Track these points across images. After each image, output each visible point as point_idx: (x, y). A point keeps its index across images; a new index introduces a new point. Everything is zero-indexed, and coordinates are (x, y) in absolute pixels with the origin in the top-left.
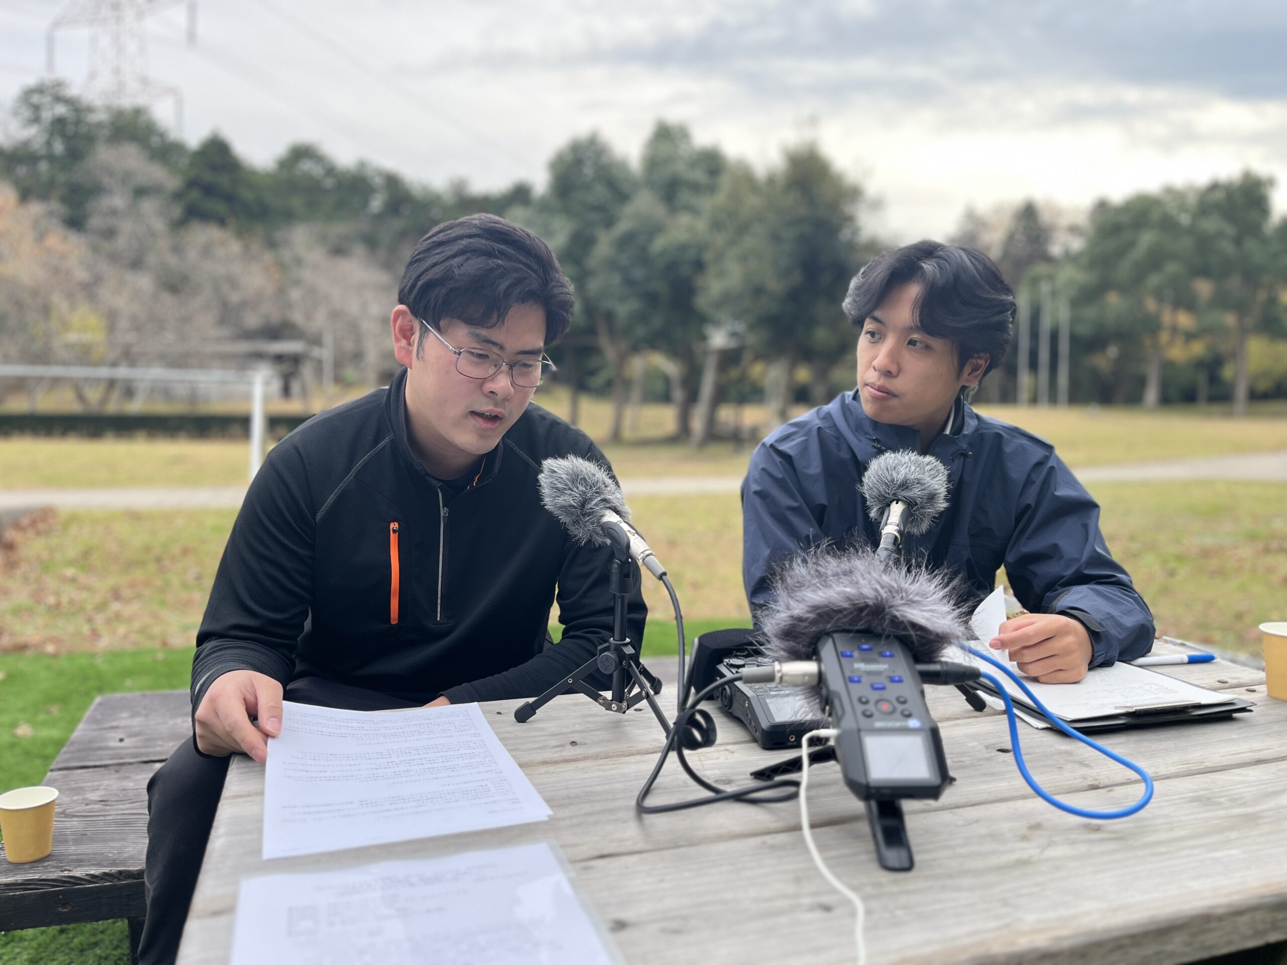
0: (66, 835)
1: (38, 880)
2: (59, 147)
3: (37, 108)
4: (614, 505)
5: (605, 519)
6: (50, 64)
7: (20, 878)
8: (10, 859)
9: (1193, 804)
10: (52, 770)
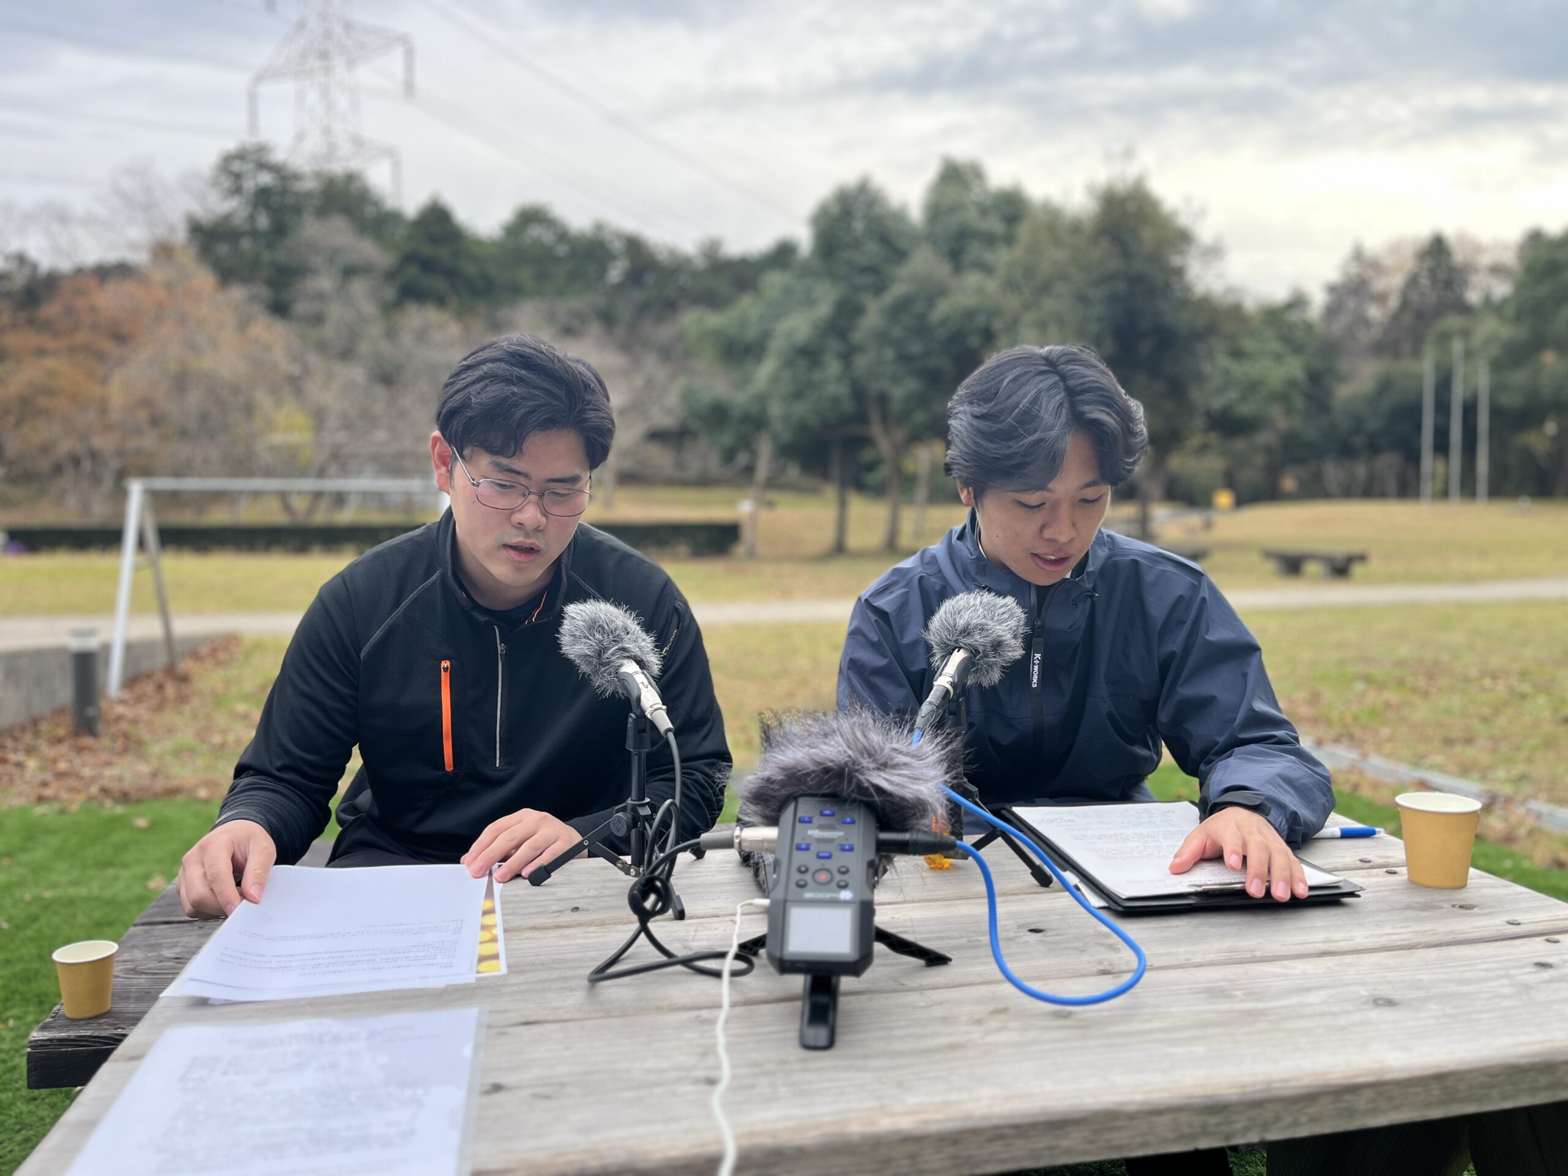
0: (130, 992)
1: (90, 1037)
2: (263, 221)
3: (237, 176)
4: (633, 654)
5: (623, 670)
6: (253, 125)
7: (72, 1034)
8: (68, 1015)
9: (1203, 995)
10: (135, 925)
